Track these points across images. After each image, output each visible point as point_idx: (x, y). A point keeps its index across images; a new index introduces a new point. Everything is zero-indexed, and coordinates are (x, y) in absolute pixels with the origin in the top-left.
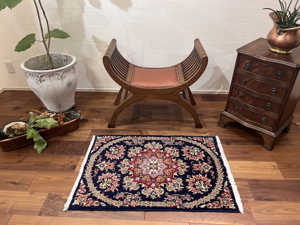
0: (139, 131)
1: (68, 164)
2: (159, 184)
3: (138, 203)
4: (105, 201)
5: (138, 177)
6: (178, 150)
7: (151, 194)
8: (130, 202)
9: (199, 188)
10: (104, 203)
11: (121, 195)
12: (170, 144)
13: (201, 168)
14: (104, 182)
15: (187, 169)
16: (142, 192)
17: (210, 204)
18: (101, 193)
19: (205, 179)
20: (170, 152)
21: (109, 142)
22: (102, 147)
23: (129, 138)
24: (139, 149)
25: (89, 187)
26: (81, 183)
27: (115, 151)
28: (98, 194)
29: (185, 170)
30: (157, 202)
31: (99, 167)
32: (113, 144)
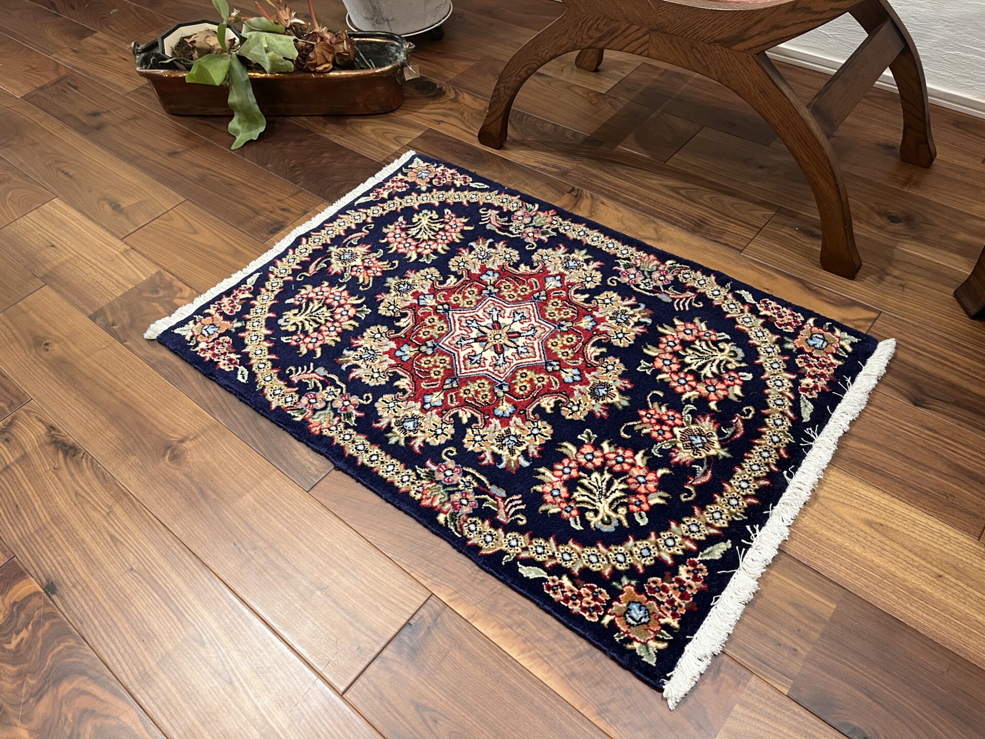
0: (573, 190)
1: (270, 212)
2: (457, 407)
3: (333, 428)
4: (254, 369)
5: (416, 346)
6: (649, 321)
7: (400, 424)
8: (315, 411)
9: (583, 502)
10: (246, 373)
11: (314, 375)
12: (637, 286)
13: (671, 431)
14: (306, 309)
15: (611, 407)
16: (380, 400)
17: (565, 580)
18: (267, 338)
19: (645, 483)
20: (608, 318)
21: (435, 190)
22: (400, 200)
23: (510, 202)
24: (508, 256)
25: (256, 303)
26: (246, 282)
27: (426, 227)
28: (258, 337)
29: (597, 409)
30: (393, 461)
31: (333, 256)
32: (439, 202)
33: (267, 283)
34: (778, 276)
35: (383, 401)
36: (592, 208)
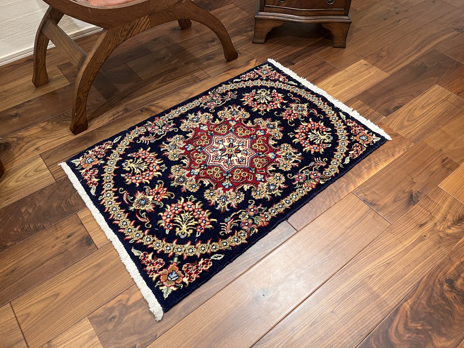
0: (141, 111)
2: (266, 170)
4: (215, 251)
5: (225, 180)
6: (239, 106)
7: (270, 191)
8: (253, 223)
9: (320, 142)
10: (216, 255)
11: (228, 223)
13: (294, 113)
17: (351, 152)
18: (193, 243)
19: (315, 125)
20: (232, 117)
21: (108, 158)
22: (106, 174)
23: (139, 130)
24: (179, 139)
25: (161, 250)
26: (137, 256)
27: (137, 165)
28: (191, 249)
29: (279, 129)
30: (290, 195)
31: (139, 208)
32: (120, 157)
33: (145, 244)
35: (255, 196)
36: (158, 107)
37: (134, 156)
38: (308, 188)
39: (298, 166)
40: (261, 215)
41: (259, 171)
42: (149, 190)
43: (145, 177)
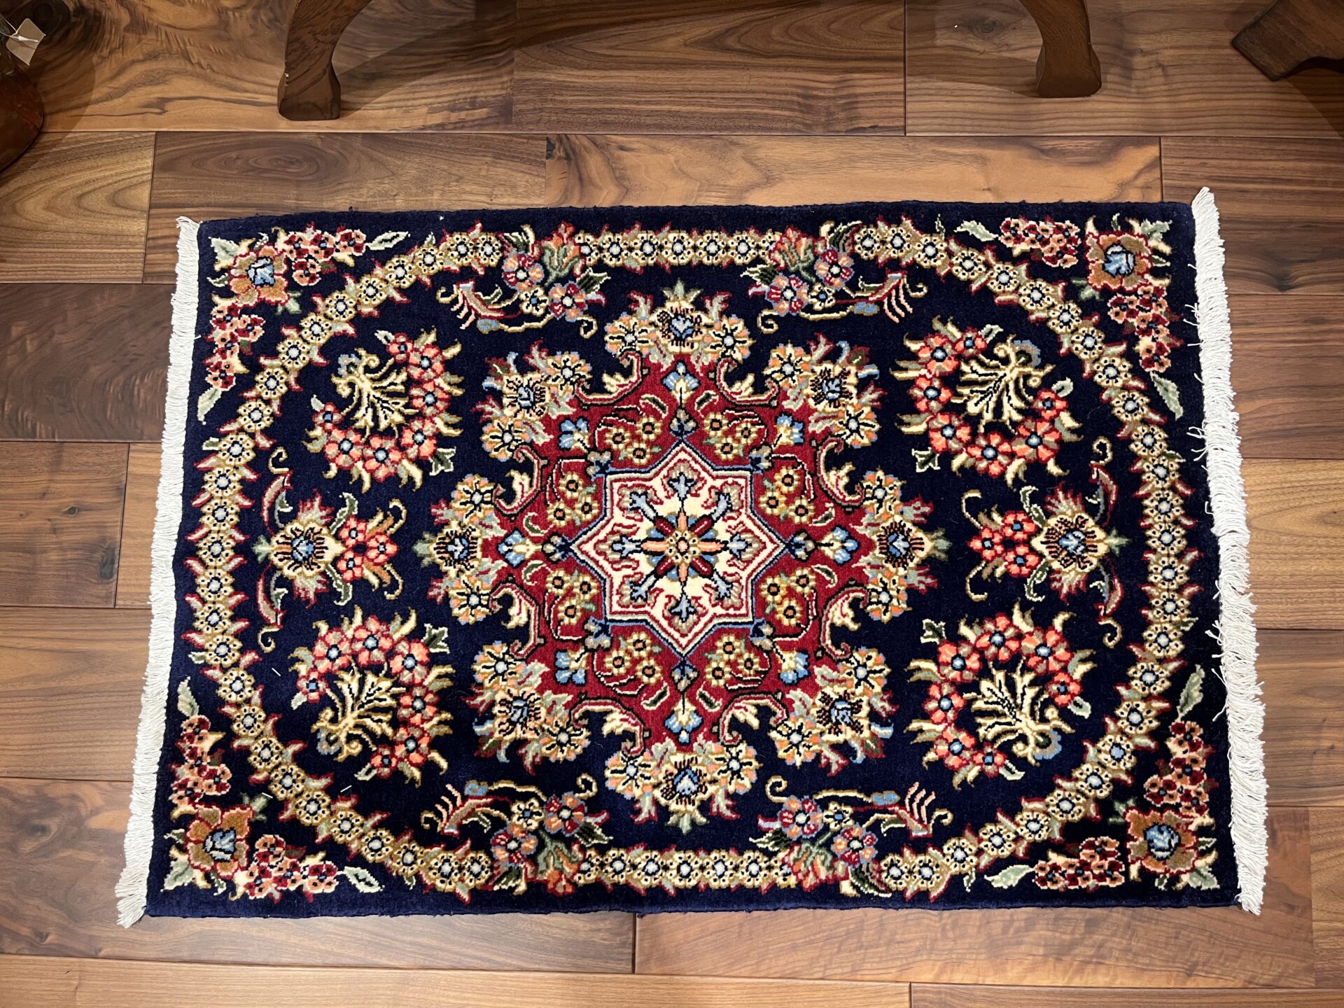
0: (551, 147)
1: (54, 531)
2: (725, 707)
3: (585, 866)
4: (370, 858)
5: (575, 646)
6: (873, 370)
7: (670, 792)
8: (532, 859)
9: (998, 736)
10: (364, 873)
11: (470, 802)
12: (809, 309)
13: (1032, 551)
14: (343, 699)
15: (929, 564)
16: (608, 773)
17: (1055, 858)
18: (333, 792)
19: (1052, 653)
20: (811, 402)
21: (318, 300)
22: (276, 362)
23: (476, 248)
24: (568, 373)
25: (245, 742)
26: (180, 713)
27: (378, 395)
28: (317, 802)
29: (914, 579)
30: (714, 855)
31: (280, 564)
32: (351, 322)
33: (220, 692)
34: (989, 152)
35: (613, 772)
36: (613, 170)
37: (394, 349)
38: (785, 875)
39: (838, 772)
40: (575, 847)
41: (702, 696)
42: (348, 518)
43: (370, 458)
